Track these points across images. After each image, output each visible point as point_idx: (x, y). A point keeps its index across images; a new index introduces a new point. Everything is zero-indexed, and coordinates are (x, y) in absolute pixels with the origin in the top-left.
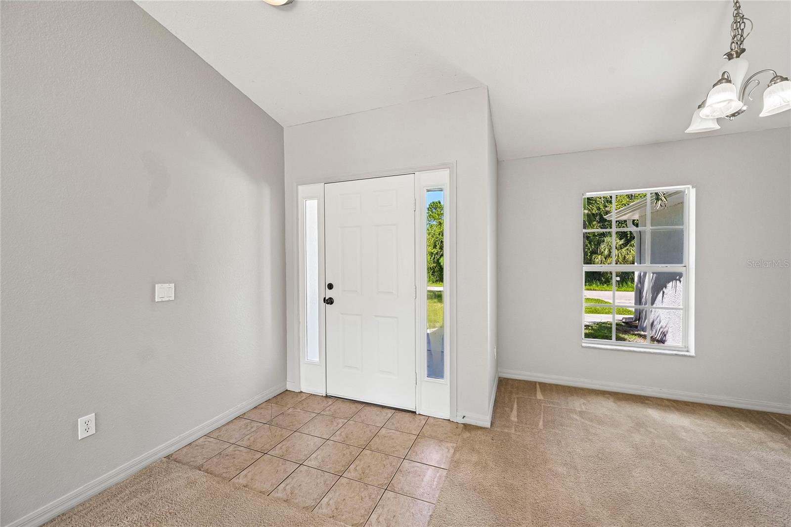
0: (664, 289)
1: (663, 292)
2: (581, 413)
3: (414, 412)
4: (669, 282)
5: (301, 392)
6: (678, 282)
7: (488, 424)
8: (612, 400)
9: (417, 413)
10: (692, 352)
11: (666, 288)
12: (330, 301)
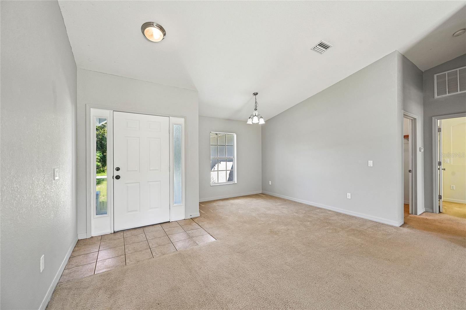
0: (214, 167)
1: (214, 168)
2: (218, 206)
3: (169, 222)
4: (216, 164)
5: (92, 237)
6: (220, 164)
7: (199, 215)
8: (221, 201)
9: (171, 221)
10: (236, 182)
11: (215, 166)
12: (118, 177)
